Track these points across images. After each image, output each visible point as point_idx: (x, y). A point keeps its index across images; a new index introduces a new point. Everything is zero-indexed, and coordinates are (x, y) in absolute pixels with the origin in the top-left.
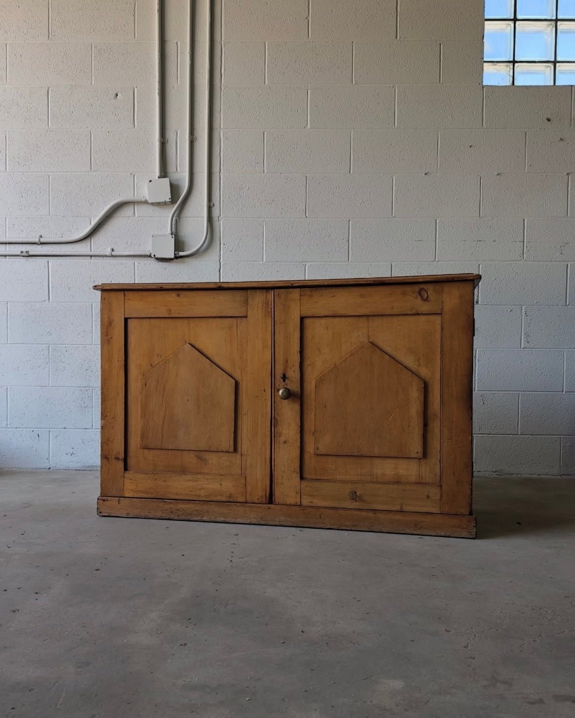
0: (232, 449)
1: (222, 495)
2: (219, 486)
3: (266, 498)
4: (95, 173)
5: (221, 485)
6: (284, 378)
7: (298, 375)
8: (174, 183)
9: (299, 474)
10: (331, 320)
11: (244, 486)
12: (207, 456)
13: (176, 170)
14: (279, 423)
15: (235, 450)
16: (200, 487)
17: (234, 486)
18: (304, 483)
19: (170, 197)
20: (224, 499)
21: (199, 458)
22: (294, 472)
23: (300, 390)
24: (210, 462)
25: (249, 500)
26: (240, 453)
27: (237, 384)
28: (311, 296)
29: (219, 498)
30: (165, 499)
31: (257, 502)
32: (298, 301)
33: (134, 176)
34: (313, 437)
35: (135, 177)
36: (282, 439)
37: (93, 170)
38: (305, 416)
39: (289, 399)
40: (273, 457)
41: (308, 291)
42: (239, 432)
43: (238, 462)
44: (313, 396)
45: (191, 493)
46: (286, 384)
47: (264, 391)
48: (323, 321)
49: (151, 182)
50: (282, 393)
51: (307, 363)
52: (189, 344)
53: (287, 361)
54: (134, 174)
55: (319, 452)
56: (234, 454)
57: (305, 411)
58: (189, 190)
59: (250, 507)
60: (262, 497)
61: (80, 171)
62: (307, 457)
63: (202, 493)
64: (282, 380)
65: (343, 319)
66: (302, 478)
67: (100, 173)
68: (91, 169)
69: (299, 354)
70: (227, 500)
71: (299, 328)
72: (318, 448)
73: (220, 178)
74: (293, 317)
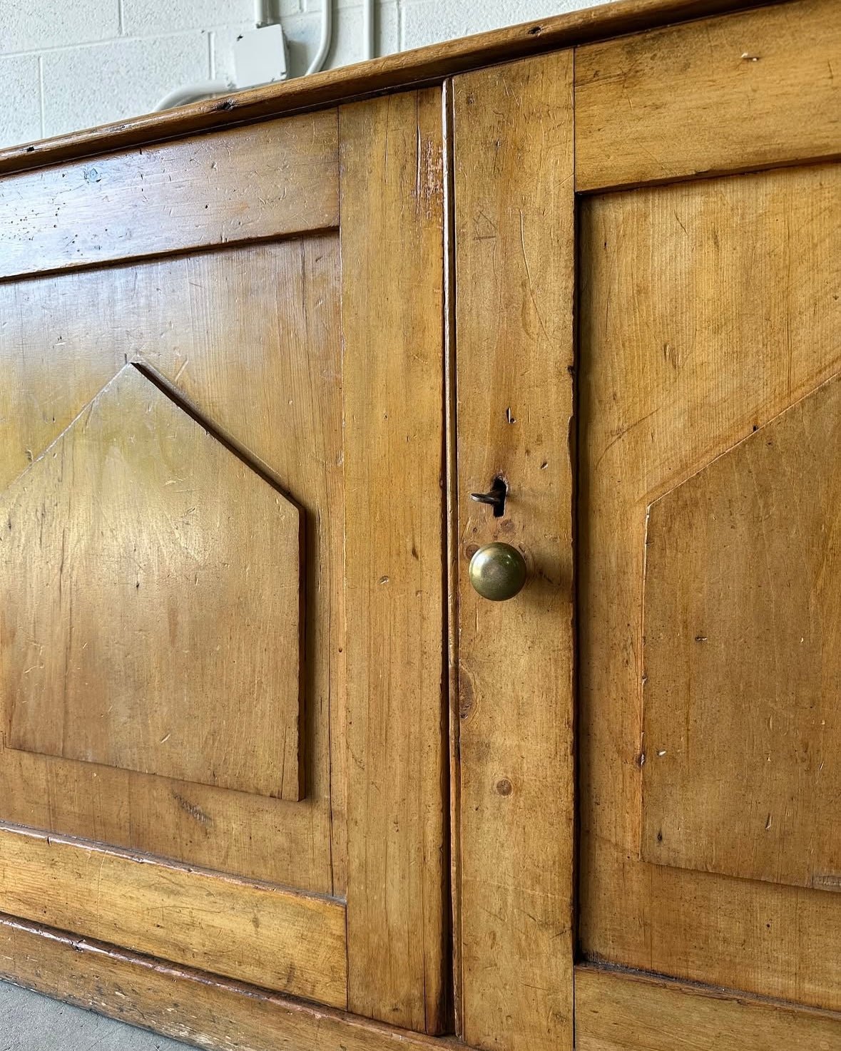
0: (291, 787)
1: (260, 963)
2: (250, 928)
3: (426, 1007)
4: (127, 40)
5: (256, 922)
6: (498, 496)
7: (559, 483)
8: (295, 39)
9: (568, 935)
10: (731, 194)
11: (339, 944)
12: (212, 803)
13: (301, 8)
14: (477, 697)
15: (307, 790)
16: (187, 919)
17: (303, 937)
18: (591, 986)
19: (284, 70)
20: (268, 980)
21: (184, 805)
22: (545, 925)
23: (571, 555)
24: (221, 824)
25: (358, 1004)
26: (324, 805)
27: (308, 526)
28: (628, 79)
29: (250, 973)
30: (82, 938)
31: (391, 1018)
32: (566, 115)
33: (209, 34)
34: (639, 777)
35: (213, 36)
36: (494, 772)
37: (124, 32)
38: (597, 674)
39: (520, 594)
40: (453, 846)
41: (612, 54)
42: (321, 719)
43: (319, 839)
44: (635, 583)
45: (160, 932)
46: (508, 526)
47: (414, 553)
48: (693, 204)
49: (241, 39)
50: (485, 569)
51: (608, 420)
52: (137, 366)
53: (510, 420)
54: (208, 31)
55: (663, 854)
56: (302, 808)
57: (598, 653)
58: (329, 52)
59: (364, 1039)
60: (409, 1003)
61: (98, 39)
62: (605, 862)
63: (195, 940)
64: (487, 509)
65: (803, 183)
66: (581, 956)
67: (138, 39)
68: (120, 32)
69: (568, 382)
70: (280, 985)
71: (567, 252)
72: (660, 838)
73: (400, 16)
74: (537, 201)
